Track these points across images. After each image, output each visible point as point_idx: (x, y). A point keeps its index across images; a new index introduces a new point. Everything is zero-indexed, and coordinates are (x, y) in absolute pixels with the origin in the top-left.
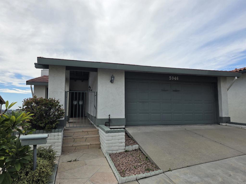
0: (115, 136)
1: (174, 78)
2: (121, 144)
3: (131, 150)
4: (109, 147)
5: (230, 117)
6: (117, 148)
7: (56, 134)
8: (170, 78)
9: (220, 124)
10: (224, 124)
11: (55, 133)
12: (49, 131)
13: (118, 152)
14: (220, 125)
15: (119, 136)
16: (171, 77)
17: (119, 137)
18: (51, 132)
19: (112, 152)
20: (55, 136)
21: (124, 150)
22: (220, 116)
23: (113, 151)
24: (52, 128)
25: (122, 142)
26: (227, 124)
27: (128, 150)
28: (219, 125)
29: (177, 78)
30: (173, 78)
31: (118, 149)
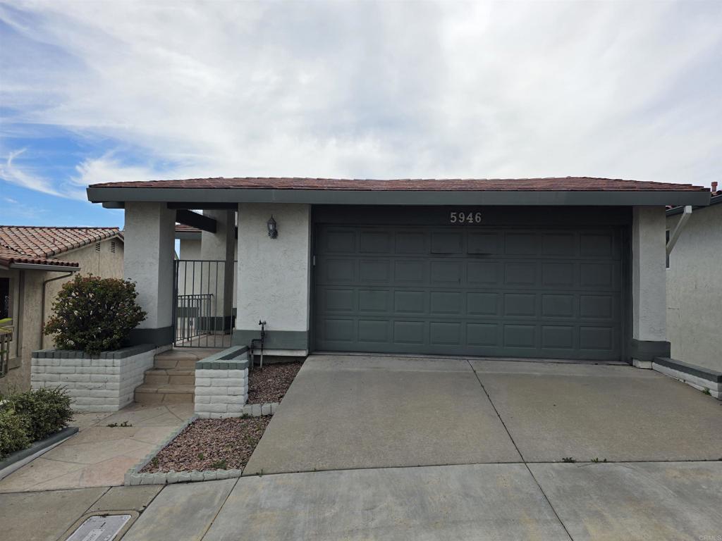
0: (218, 378)
1: (466, 217)
2: (235, 398)
3: (259, 414)
4: (202, 402)
5: (670, 343)
6: (223, 406)
7: (109, 361)
8: (452, 217)
9: (634, 363)
10: (647, 365)
11: (107, 360)
12: (95, 354)
13: (225, 416)
14: (631, 365)
15: (228, 377)
16: (457, 216)
17: (228, 379)
18: (99, 357)
19: (210, 415)
20: (106, 366)
21: (240, 415)
22: (635, 338)
23: (213, 414)
24: (103, 349)
25: (236, 394)
26: (654, 363)
27: (249, 414)
28: (631, 368)
29: (477, 217)
30: (463, 218)
31: (225, 408)
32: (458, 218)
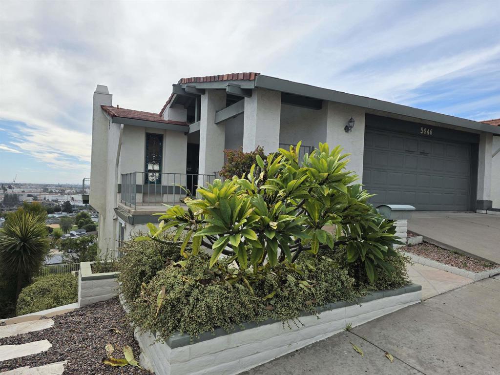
1: (427, 131)
2: (403, 234)
5: (492, 201)
8: (421, 130)
9: (477, 211)
10: (484, 212)
16: (423, 129)
22: (478, 199)
25: (404, 231)
26: (487, 211)
27: (411, 244)
28: (476, 214)
29: (431, 132)
32: (424, 132)
